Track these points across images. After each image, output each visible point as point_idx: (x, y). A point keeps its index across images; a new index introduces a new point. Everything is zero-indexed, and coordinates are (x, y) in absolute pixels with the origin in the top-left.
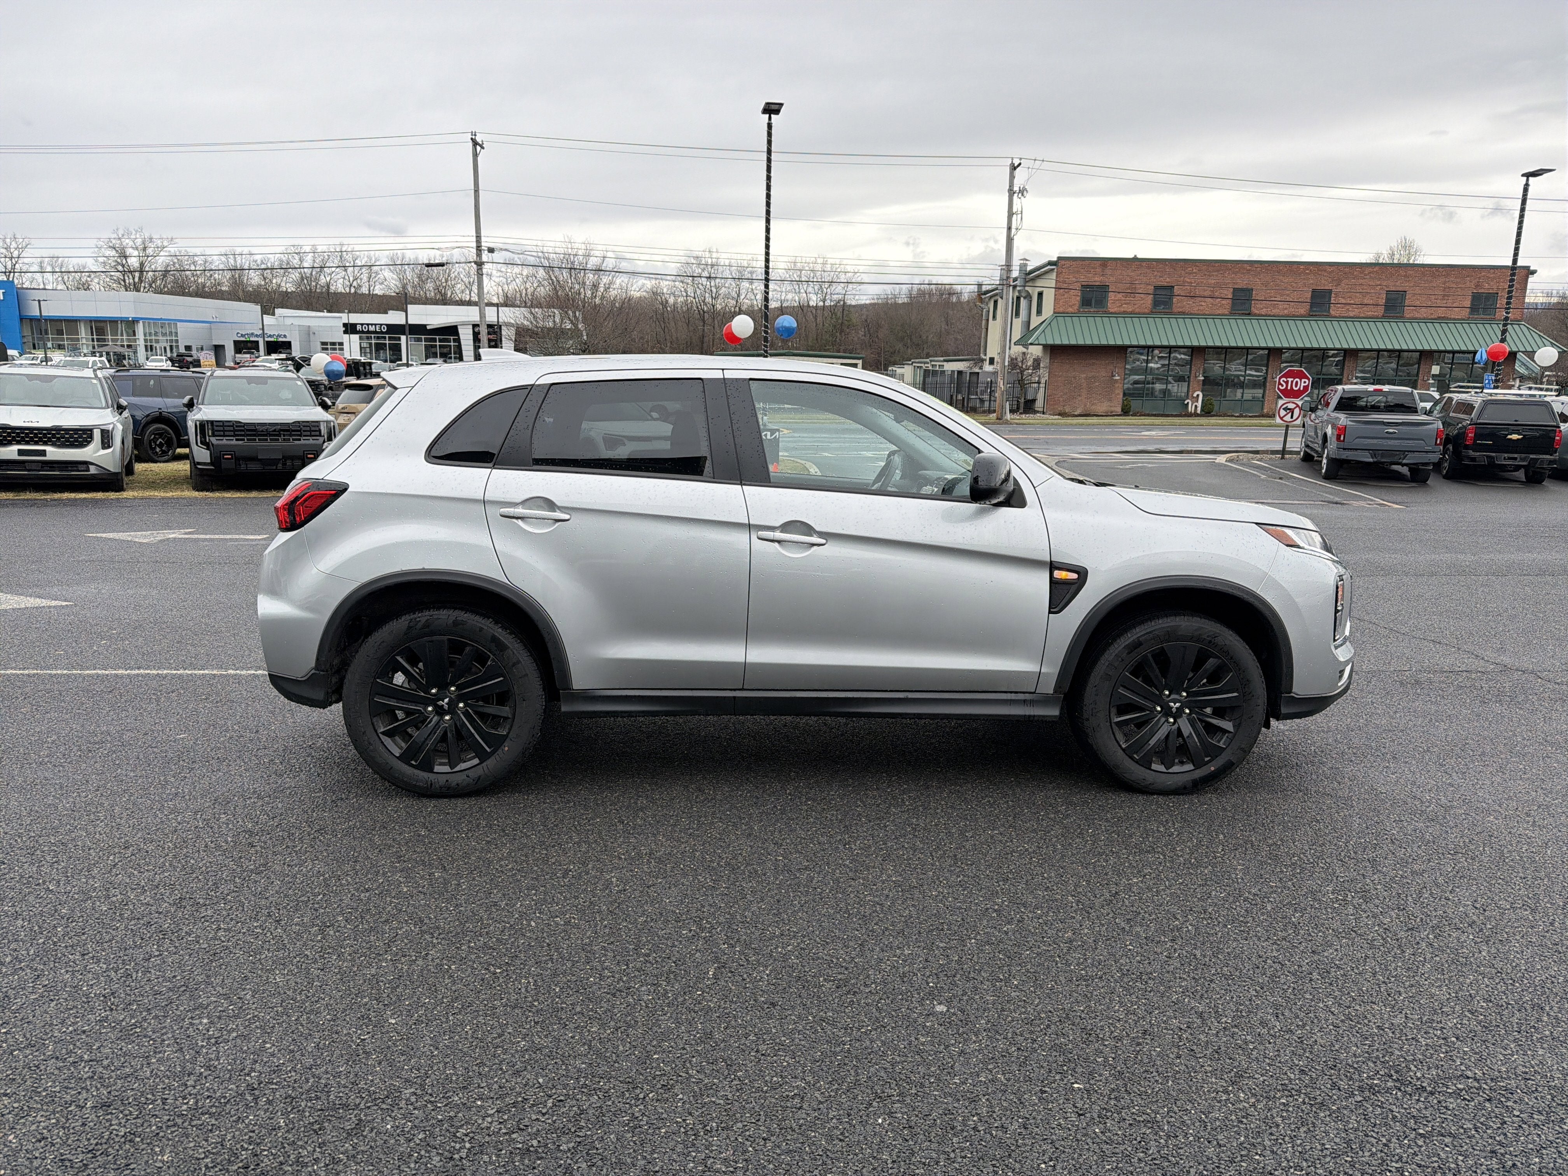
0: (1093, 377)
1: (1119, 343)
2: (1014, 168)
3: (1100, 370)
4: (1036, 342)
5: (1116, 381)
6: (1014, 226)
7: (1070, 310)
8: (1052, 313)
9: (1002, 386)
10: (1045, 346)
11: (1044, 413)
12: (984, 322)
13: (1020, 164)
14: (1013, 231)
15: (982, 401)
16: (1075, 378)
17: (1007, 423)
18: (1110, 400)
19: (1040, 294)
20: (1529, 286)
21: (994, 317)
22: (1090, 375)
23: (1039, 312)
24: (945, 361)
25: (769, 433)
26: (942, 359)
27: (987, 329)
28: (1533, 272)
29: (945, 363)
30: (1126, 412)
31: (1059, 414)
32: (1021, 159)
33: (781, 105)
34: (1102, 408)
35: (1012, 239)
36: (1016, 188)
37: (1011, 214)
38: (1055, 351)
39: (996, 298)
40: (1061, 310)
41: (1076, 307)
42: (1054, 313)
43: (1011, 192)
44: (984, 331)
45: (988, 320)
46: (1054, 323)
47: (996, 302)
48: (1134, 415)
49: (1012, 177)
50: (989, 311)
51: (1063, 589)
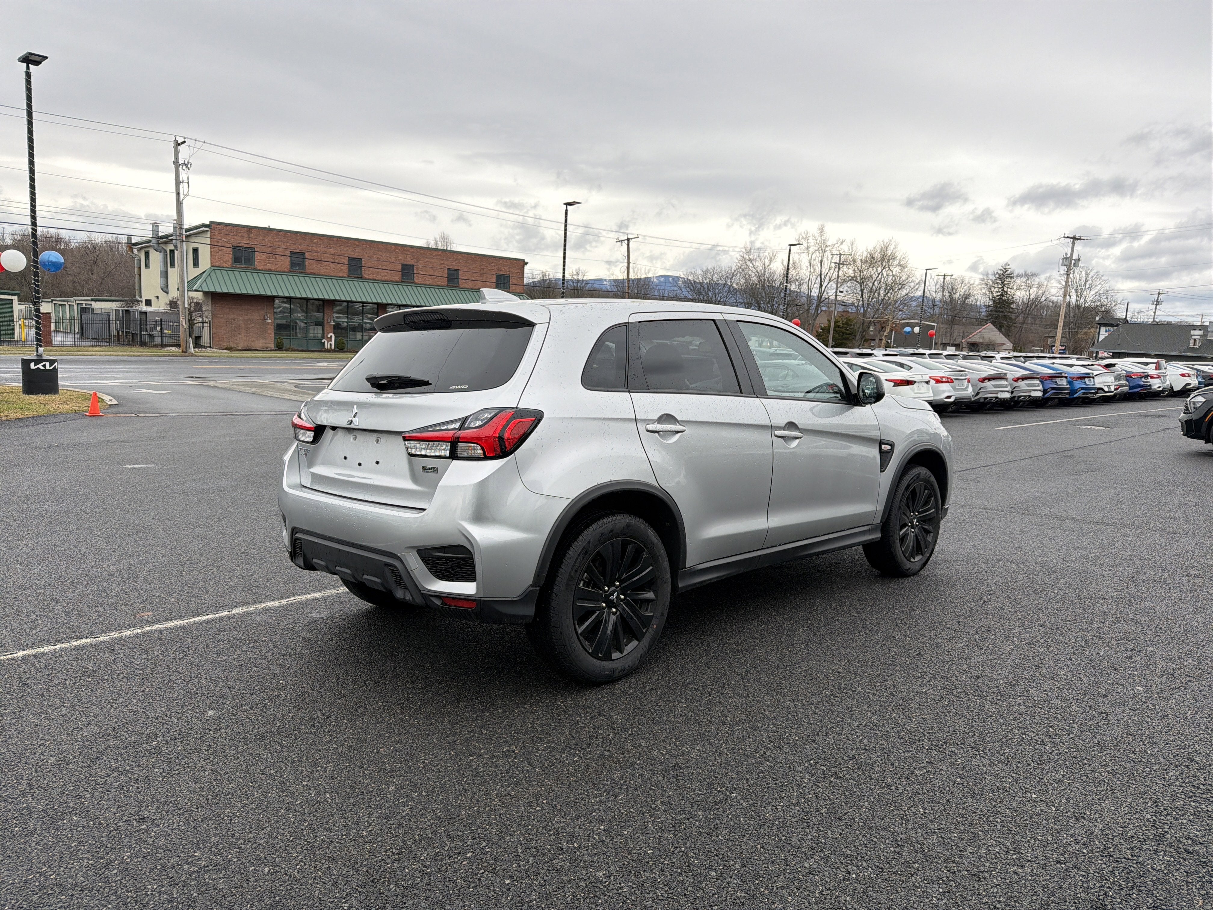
0: (249, 320)
1: (269, 293)
2: (177, 144)
3: (254, 314)
4: (200, 289)
5: (268, 323)
6: (181, 192)
7: (225, 265)
8: (209, 266)
9: (184, 324)
10: (206, 293)
11: (210, 347)
12: (136, 270)
13: (184, 142)
14: (182, 197)
15: (152, 337)
16: (234, 320)
17: (192, 355)
18: (264, 338)
19: (195, 251)
20: (526, 271)
21: (147, 266)
22: (246, 317)
23: (196, 264)
24: (92, 300)
26: (89, 298)
27: (140, 275)
28: (527, 263)
29: (93, 303)
30: (279, 347)
31: (226, 349)
32: (185, 138)
33: (46, 58)
34: (259, 344)
35: (181, 203)
36: (181, 162)
37: (178, 183)
38: (215, 297)
39: (147, 249)
40: (217, 264)
41: (230, 263)
42: (212, 266)
43: (176, 163)
44: (137, 276)
45: (140, 268)
46: (213, 275)
47: (147, 254)
48: (287, 350)
49: (177, 153)
50: (140, 260)
51: (885, 456)
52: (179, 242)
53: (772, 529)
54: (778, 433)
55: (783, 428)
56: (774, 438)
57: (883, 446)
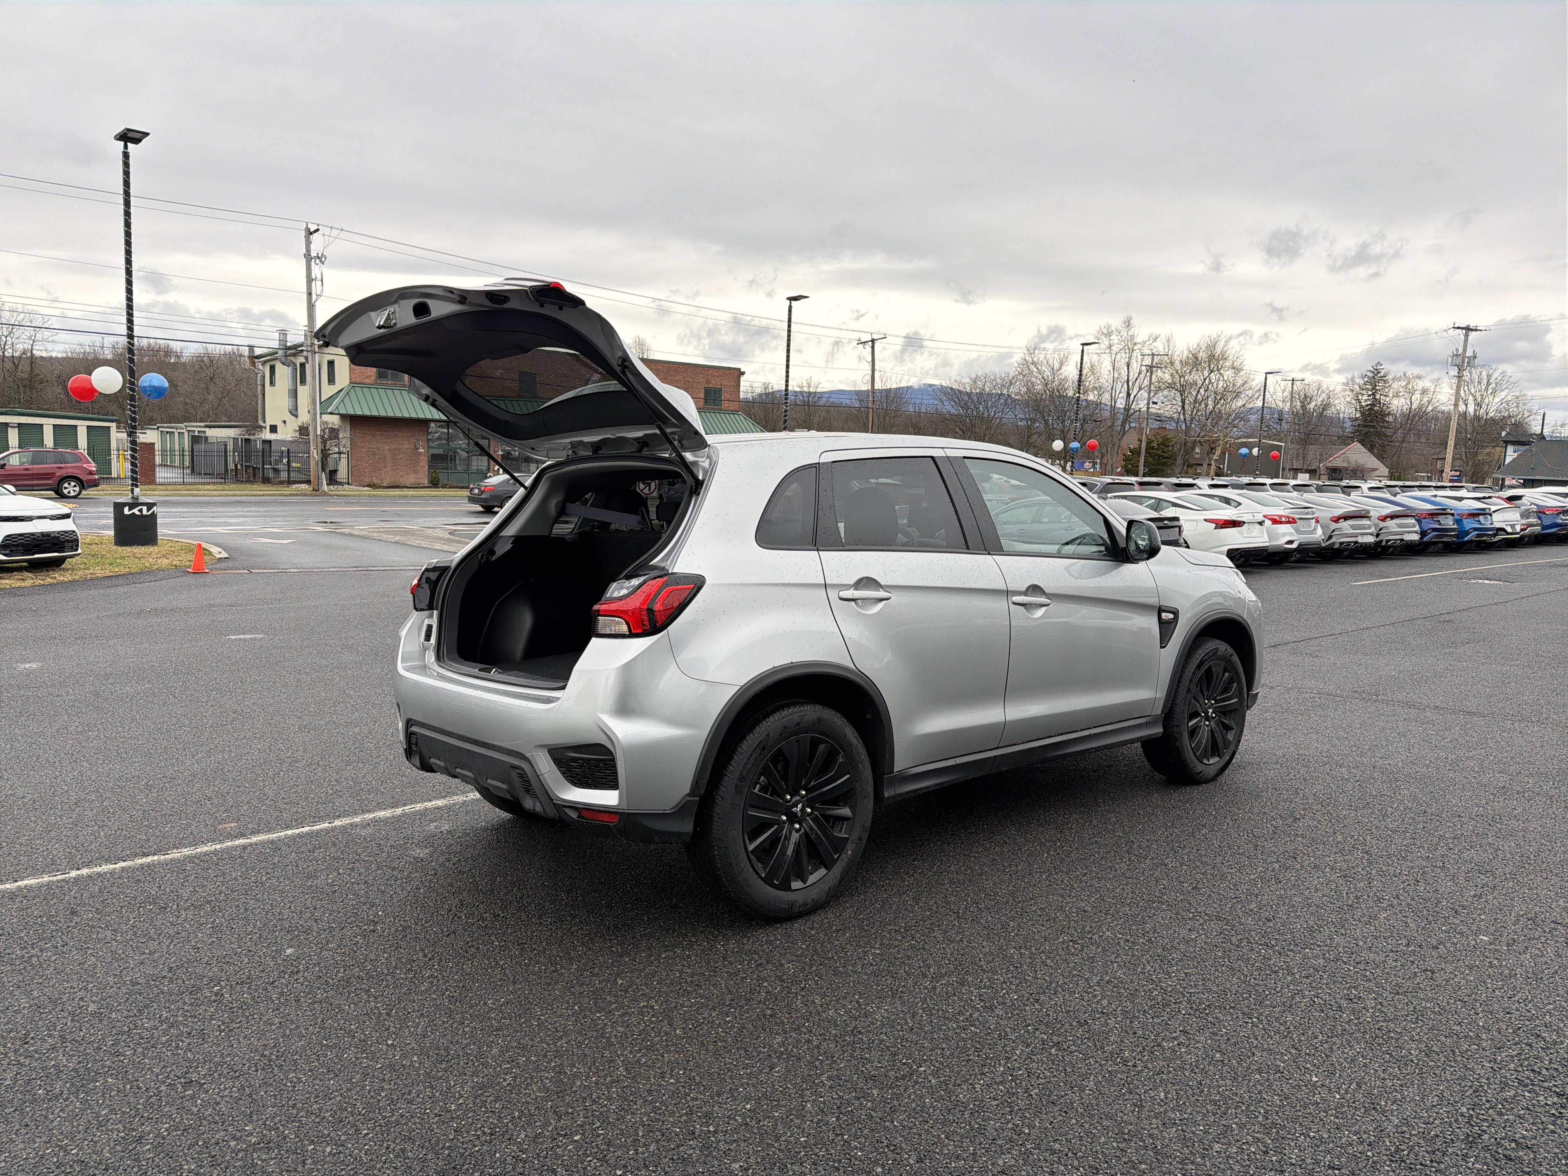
0: (397, 449)
1: (421, 416)
2: (310, 233)
3: (403, 443)
4: (337, 412)
5: (420, 453)
6: (314, 292)
7: (367, 381)
8: (348, 383)
9: (315, 456)
10: (343, 417)
11: (349, 484)
12: (259, 388)
13: (318, 230)
14: (314, 297)
15: (276, 471)
16: (378, 449)
17: (325, 494)
18: (416, 472)
19: (331, 364)
20: (742, 383)
21: (272, 383)
22: (393, 446)
23: (331, 380)
24: (206, 426)
25: (145, 508)
26: (203, 424)
27: (264, 395)
28: (743, 373)
29: (207, 430)
30: (434, 484)
31: (368, 486)
32: (318, 225)
34: (410, 479)
35: (313, 306)
36: (313, 254)
37: (310, 280)
38: (355, 421)
39: (272, 363)
40: (358, 380)
41: (373, 379)
42: (351, 383)
43: (308, 257)
44: (260, 396)
45: (264, 386)
46: (352, 393)
47: (272, 368)
48: (443, 487)
49: (308, 243)
50: (264, 377)
51: (1166, 628)
52: (310, 354)
53: (1012, 722)
54: (1016, 599)
55: (1025, 593)
56: (1012, 606)
57: (1164, 615)
